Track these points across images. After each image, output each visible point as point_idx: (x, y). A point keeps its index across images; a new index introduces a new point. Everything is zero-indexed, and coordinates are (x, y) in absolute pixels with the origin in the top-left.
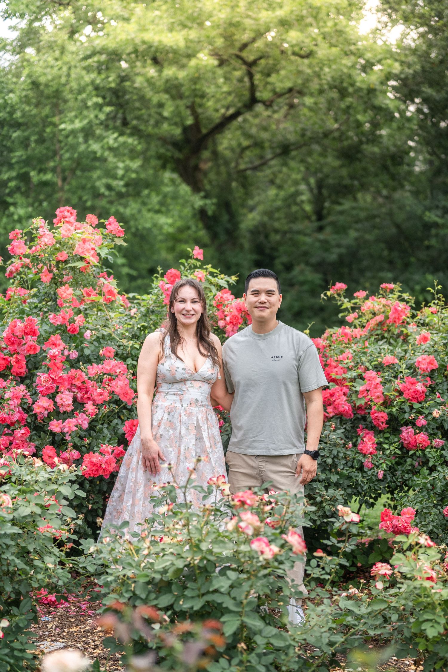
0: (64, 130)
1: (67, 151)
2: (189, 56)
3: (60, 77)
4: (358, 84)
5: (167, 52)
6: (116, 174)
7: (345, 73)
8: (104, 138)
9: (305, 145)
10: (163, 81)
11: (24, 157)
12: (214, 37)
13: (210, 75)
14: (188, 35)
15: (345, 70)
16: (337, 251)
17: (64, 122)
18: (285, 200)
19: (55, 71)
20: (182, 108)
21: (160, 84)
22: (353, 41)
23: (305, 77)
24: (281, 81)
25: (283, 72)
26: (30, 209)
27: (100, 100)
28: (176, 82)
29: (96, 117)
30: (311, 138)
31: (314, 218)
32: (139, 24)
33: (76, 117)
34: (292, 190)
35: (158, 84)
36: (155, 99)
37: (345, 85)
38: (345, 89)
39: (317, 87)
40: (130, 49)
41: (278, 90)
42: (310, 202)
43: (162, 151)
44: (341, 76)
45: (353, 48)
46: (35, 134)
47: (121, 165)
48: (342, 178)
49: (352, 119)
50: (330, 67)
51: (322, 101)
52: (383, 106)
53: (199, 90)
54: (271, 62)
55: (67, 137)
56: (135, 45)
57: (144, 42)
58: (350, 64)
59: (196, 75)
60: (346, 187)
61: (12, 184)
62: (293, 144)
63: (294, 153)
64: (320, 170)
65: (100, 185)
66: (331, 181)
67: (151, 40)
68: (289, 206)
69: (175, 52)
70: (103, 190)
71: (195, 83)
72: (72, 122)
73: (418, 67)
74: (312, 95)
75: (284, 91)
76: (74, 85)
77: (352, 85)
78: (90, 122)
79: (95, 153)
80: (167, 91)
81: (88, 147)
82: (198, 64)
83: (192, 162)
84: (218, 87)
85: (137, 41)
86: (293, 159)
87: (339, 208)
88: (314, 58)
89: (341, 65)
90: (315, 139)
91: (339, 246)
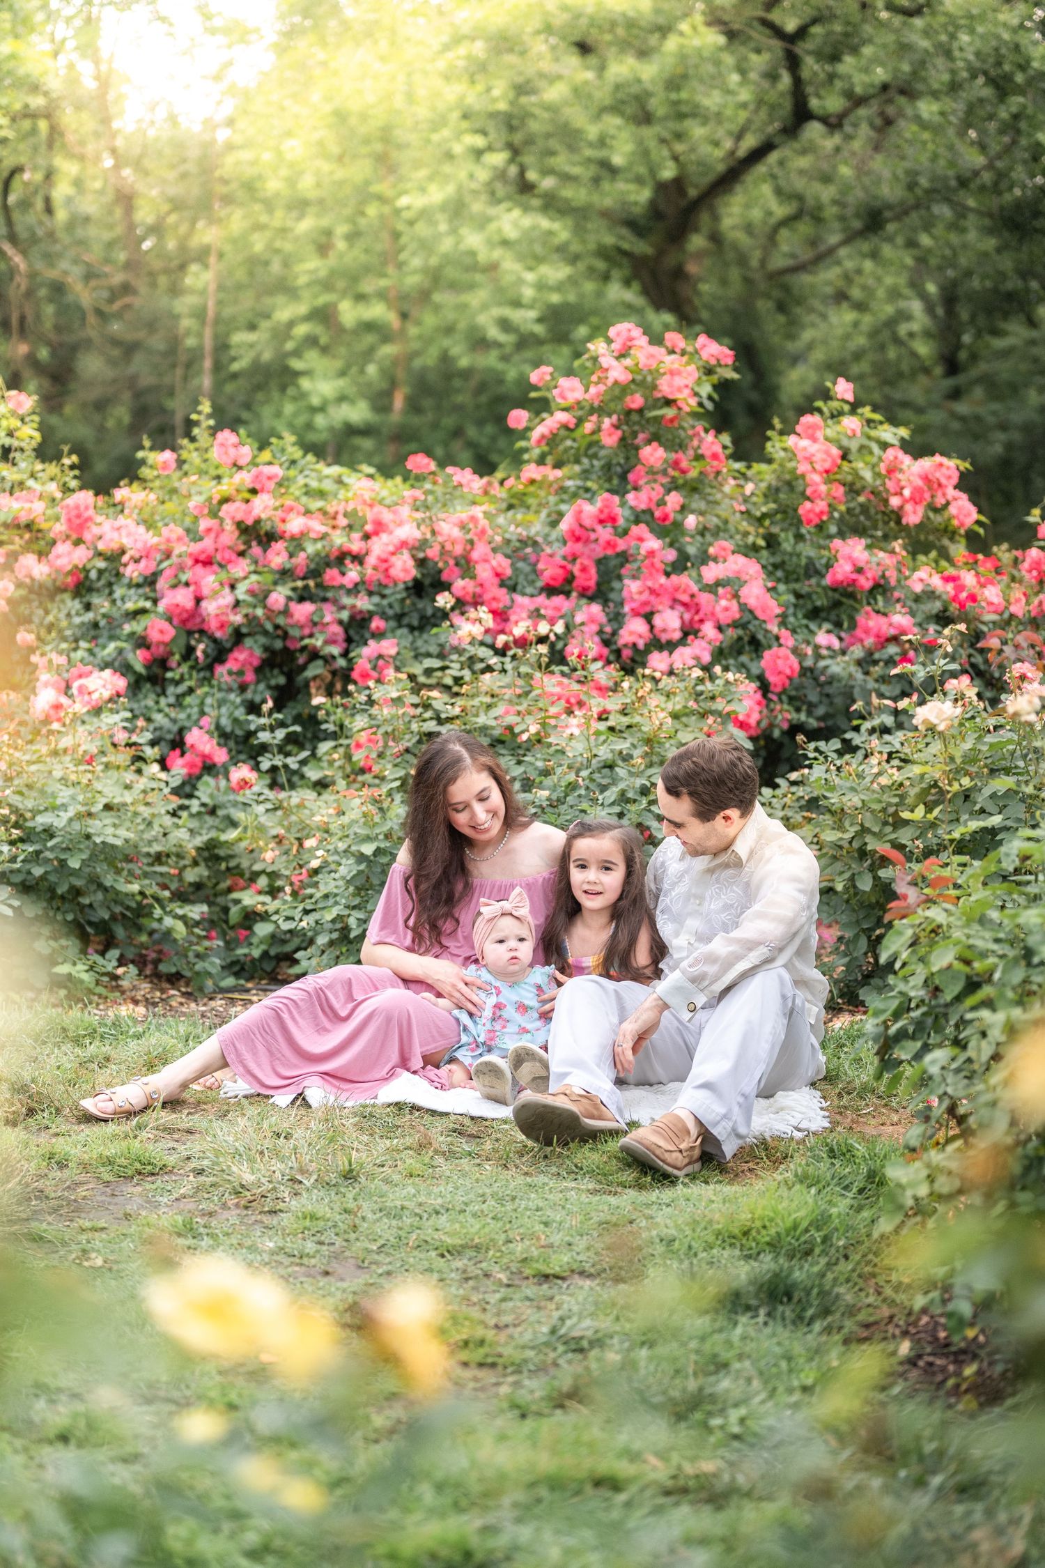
0: (407, 208)
1: (414, 254)
2: (664, 30)
3: (392, 96)
5: (613, 24)
6: (520, 297)
7: (1006, 42)
8: (489, 220)
9: (917, 206)
10: (608, 88)
11: (322, 273)
13: (710, 68)
15: (1006, 36)
16: (1001, 436)
17: (406, 192)
18: (874, 334)
19: (382, 84)
20: (652, 144)
21: (603, 95)
23: (917, 57)
24: (866, 70)
25: (867, 51)
26: (341, 383)
27: (479, 141)
28: (634, 90)
29: (471, 176)
30: (928, 192)
31: (938, 370)
33: (431, 178)
34: (889, 309)
35: (598, 94)
36: (593, 131)
37: (1007, 68)
38: (1008, 78)
39: (946, 77)
40: (536, 23)
41: (858, 90)
42: (927, 334)
43: (609, 240)
44: (997, 50)
46: (344, 222)
47: (530, 277)
48: (1003, 275)
49: (1024, 142)
50: (972, 31)
51: (957, 107)
53: (687, 102)
54: (838, 28)
55: (411, 223)
56: (548, 17)
57: (564, 8)
58: (1015, 22)
59: (679, 71)
60: (1010, 296)
61: (301, 330)
62: (889, 207)
63: (891, 227)
64: (951, 262)
65: (488, 321)
66: (976, 283)
68: (882, 348)
69: (631, 24)
70: (493, 332)
71: (678, 88)
72: (423, 190)
74: (935, 95)
75: (871, 91)
76: (423, 112)
77: (1023, 67)
78: (460, 188)
79: (472, 253)
80: (615, 108)
81: (457, 243)
82: (682, 47)
83: (670, 261)
84: (729, 92)
86: (890, 239)
87: (999, 343)
88: (934, 14)
89: (996, 23)
90: (939, 192)
91: (1003, 427)
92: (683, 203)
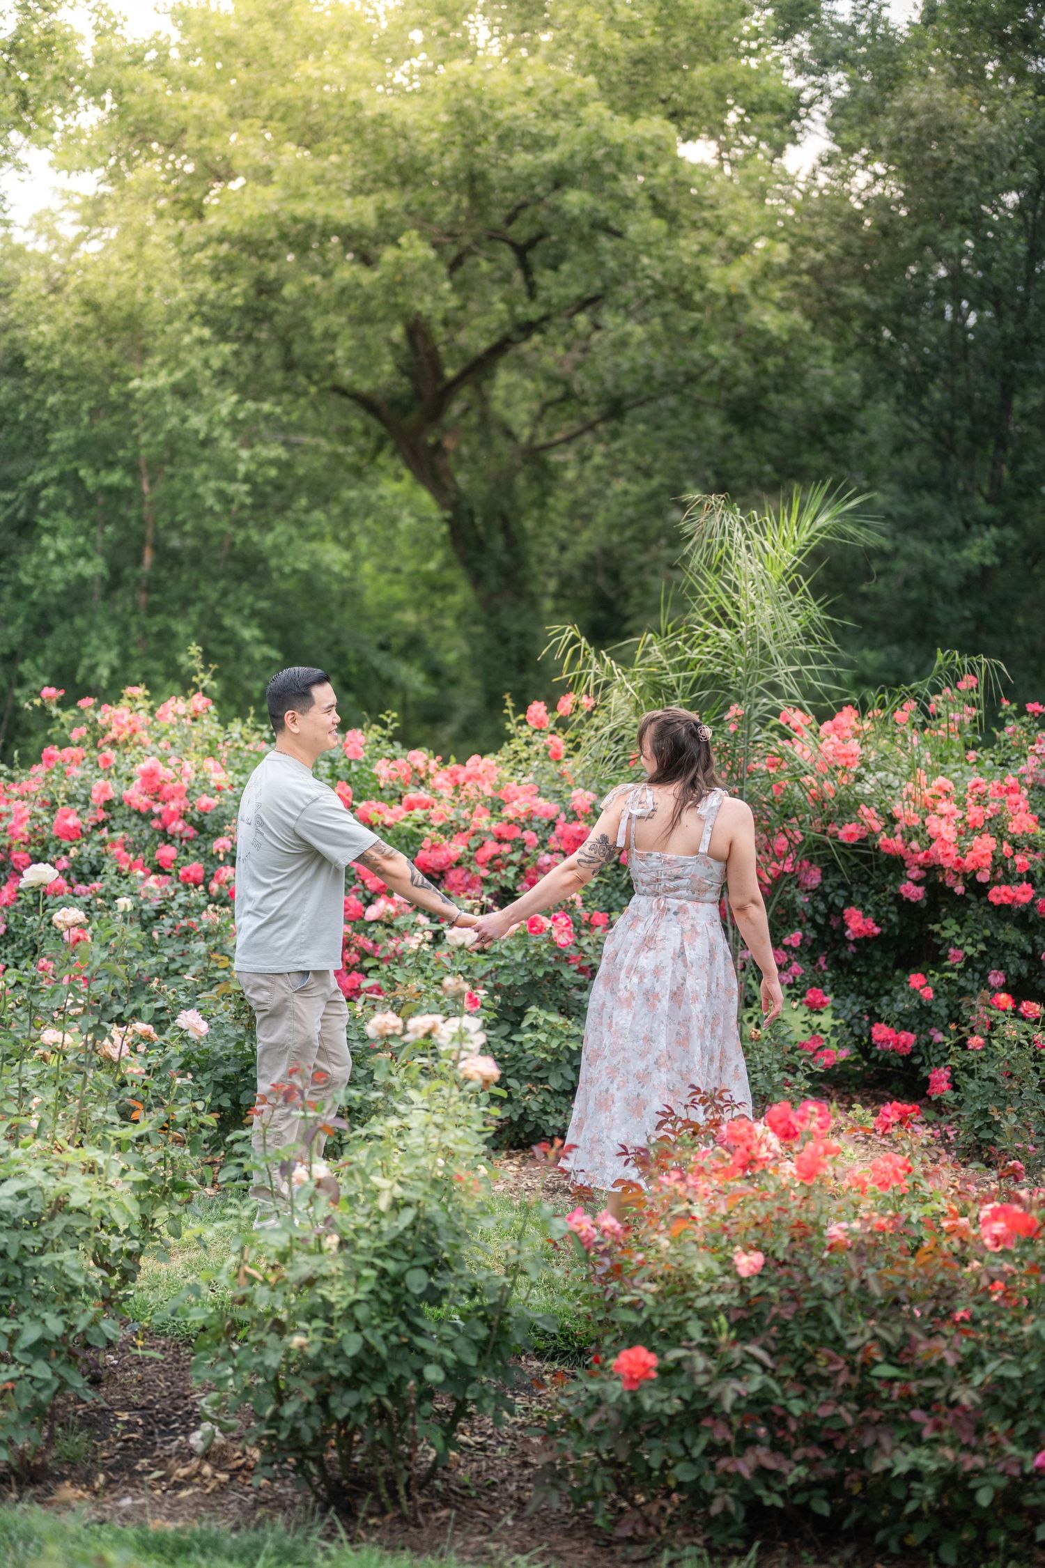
0: (138, 389)
1: (145, 430)
2: (385, 242)
3: (134, 292)
4: (710, 286)
6: (236, 470)
7: (687, 265)
10: (335, 290)
11: (71, 442)
12: (433, 205)
13: (424, 276)
14: (384, 202)
15: (687, 260)
17: (138, 376)
19: (124, 279)
22: (707, 202)
26: (79, 540)
27: (208, 332)
32: (286, 185)
33: (162, 365)
35: (325, 296)
36: (321, 325)
37: (688, 287)
38: (690, 295)
40: (273, 232)
44: (680, 270)
45: (706, 214)
46: (90, 398)
47: (245, 454)
52: (759, 326)
55: (144, 402)
56: (280, 225)
57: (295, 220)
59: (398, 278)
61: (50, 492)
62: (632, 396)
63: (635, 413)
65: (208, 492)
67: (308, 215)
69: (359, 235)
70: (210, 501)
71: (396, 293)
72: (154, 375)
73: (833, 249)
77: (702, 287)
78: (191, 374)
79: (196, 432)
81: (182, 423)
82: (398, 258)
83: (429, 439)
85: (283, 217)
86: (634, 423)
88: (624, 238)
90: (672, 386)
92: (440, 386)
